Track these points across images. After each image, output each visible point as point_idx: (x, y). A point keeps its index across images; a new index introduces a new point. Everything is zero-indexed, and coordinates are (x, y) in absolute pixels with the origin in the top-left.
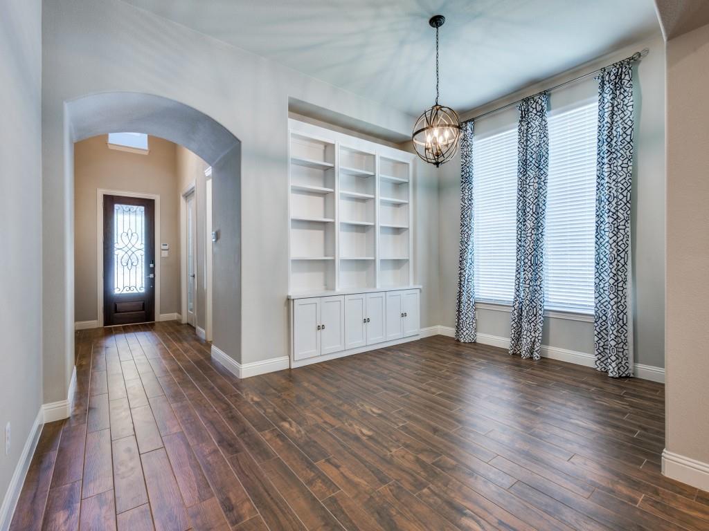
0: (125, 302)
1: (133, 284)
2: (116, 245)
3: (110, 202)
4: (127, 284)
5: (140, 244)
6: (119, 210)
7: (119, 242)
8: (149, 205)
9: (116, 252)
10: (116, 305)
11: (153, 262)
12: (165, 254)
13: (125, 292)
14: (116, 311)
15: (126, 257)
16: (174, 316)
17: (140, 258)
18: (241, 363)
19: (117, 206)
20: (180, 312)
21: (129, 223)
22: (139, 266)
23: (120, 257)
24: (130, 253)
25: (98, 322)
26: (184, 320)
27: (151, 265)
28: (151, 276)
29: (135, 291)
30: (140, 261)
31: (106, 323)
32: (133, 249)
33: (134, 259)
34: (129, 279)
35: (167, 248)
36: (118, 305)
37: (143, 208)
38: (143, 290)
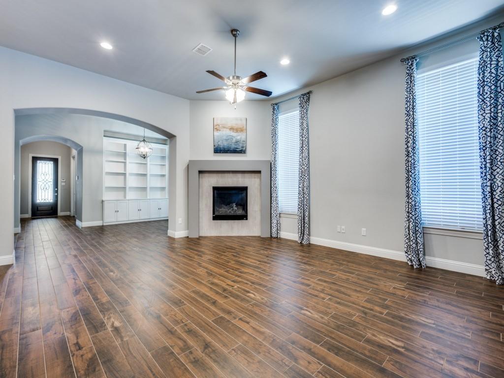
0: (43, 206)
1: (46, 197)
2: (38, 180)
3: (35, 159)
4: (43, 198)
5: (50, 178)
6: (40, 164)
7: (40, 178)
8: (55, 161)
9: (38, 183)
10: (37, 208)
11: (57, 187)
12: (64, 184)
13: (42, 201)
14: (38, 210)
15: (43, 185)
16: (68, 213)
17: (50, 185)
19: (38, 162)
20: (70, 211)
21: (45, 170)
22: (50, 189)
23: (40, 185)
24: (45, 183)
25: (29, 215)
26: (72, 215)
27: (56, 189)
28: (56, 194)
29: (47, 201)
30: (50, 187)
31: (32, 216)
32: (47, 182)
33: (47, 186)
34: (45, 195)
35: (64, 181)
36: (39, 208)
37: (52, 162)
38: (51, 201)
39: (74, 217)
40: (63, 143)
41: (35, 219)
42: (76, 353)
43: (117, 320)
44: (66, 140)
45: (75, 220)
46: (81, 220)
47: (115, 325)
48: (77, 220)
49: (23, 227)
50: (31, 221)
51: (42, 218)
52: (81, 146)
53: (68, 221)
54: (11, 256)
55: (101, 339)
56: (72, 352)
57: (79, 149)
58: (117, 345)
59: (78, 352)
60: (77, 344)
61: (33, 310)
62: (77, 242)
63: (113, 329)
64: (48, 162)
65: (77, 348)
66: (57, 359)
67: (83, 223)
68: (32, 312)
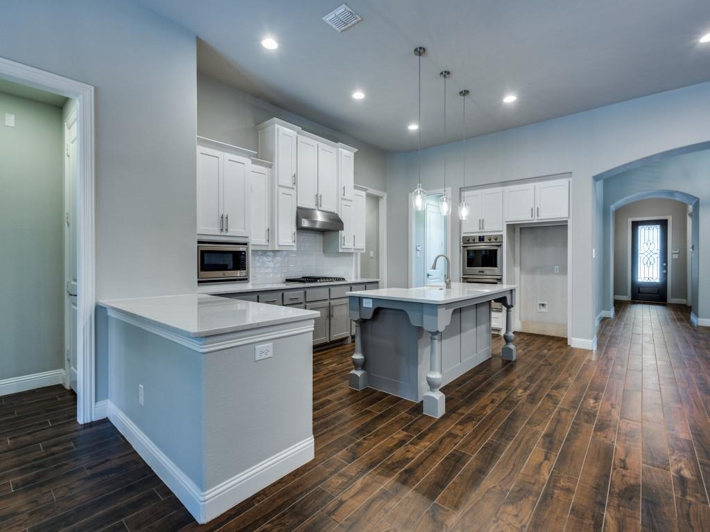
0: (646, 287)
1: (651, 276)
3: (635, 225)
4: (647, 276)
5: (656, 247)
6: (643, 231)
8: (663, 224)
10: (639, 289)
11: (666, 262)
12: (676, 256)
13: (645, 281)
14: (639, 292)
15: (646, 259)
16: (681, 301)
17: (656, 259)
18: (698, 316)
19: (640, 227)
20: (686, 298)
21: (649, 237)
22: (655, 265)
23: (642, 259)
24: (649, 256)
25: (628, 297)
26: (688, 304)
27: (665, 264)
28: (665, 271)
29: (652, 281)
30: (656, 261)
31: (632, 299)
32: (651, 254)
33: (652, 260)
34: (649, 272)
35: (677, 252)
36: (641, 289)
37: (658, 226)
38: (658, 281)
39: (690, 307)
40: (670, 198)
41: (634, 303)
42: (618, 469)
43: (690, 469)
44: (672, 193)
45: (690, 313)
46: (697, 315)
47: (682, 472)
48: (692, 313)
49: (617, 311)
50: (630, 305)
51: (644, 303)
52: (696, 198)
53: (679, 313)
54: (591, 341)
55: (655, 477)
56: (614, 465)
57: (694, 202)
58: (672, 496)
59: (621, 469)
60: (624, 461)
61: (594, 403)
62: (680, 346)
63: (675, 475)
64: (653, 226)
65: (622, 465)
66: (598, 461)
67: (699, 319)
68: (592, 405)
